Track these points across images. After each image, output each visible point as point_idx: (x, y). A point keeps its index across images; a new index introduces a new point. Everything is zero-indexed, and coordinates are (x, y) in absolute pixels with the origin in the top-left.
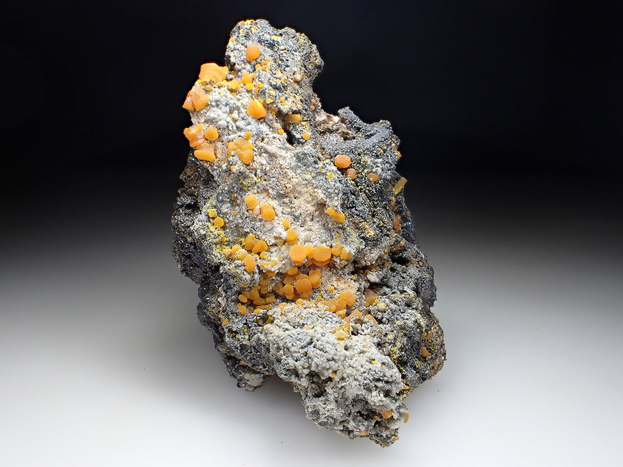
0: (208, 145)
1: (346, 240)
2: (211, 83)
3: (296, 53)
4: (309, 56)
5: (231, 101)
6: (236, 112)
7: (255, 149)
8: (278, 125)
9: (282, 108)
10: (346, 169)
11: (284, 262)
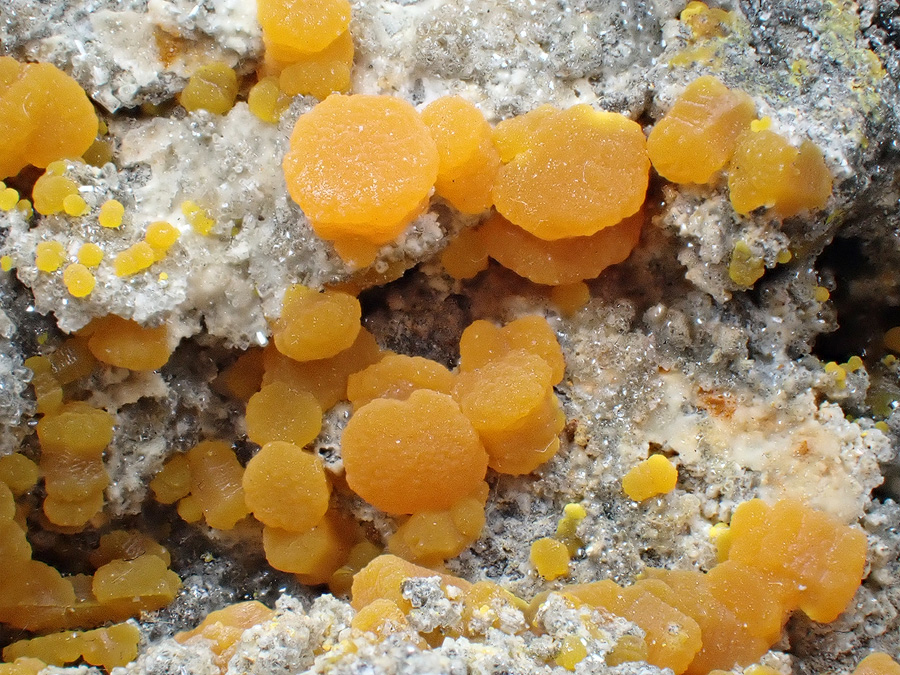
1: (774, 57)
11: (240, 250)
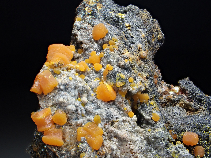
0: (56, 130)
2: (60, 65)
3: (140, 30)
4: (152, 32)
5: (80, 85)
6: (85, 95)
7: (105, 133)
8: (128, 108)
9: (131, 89)
10: (194, 147)
